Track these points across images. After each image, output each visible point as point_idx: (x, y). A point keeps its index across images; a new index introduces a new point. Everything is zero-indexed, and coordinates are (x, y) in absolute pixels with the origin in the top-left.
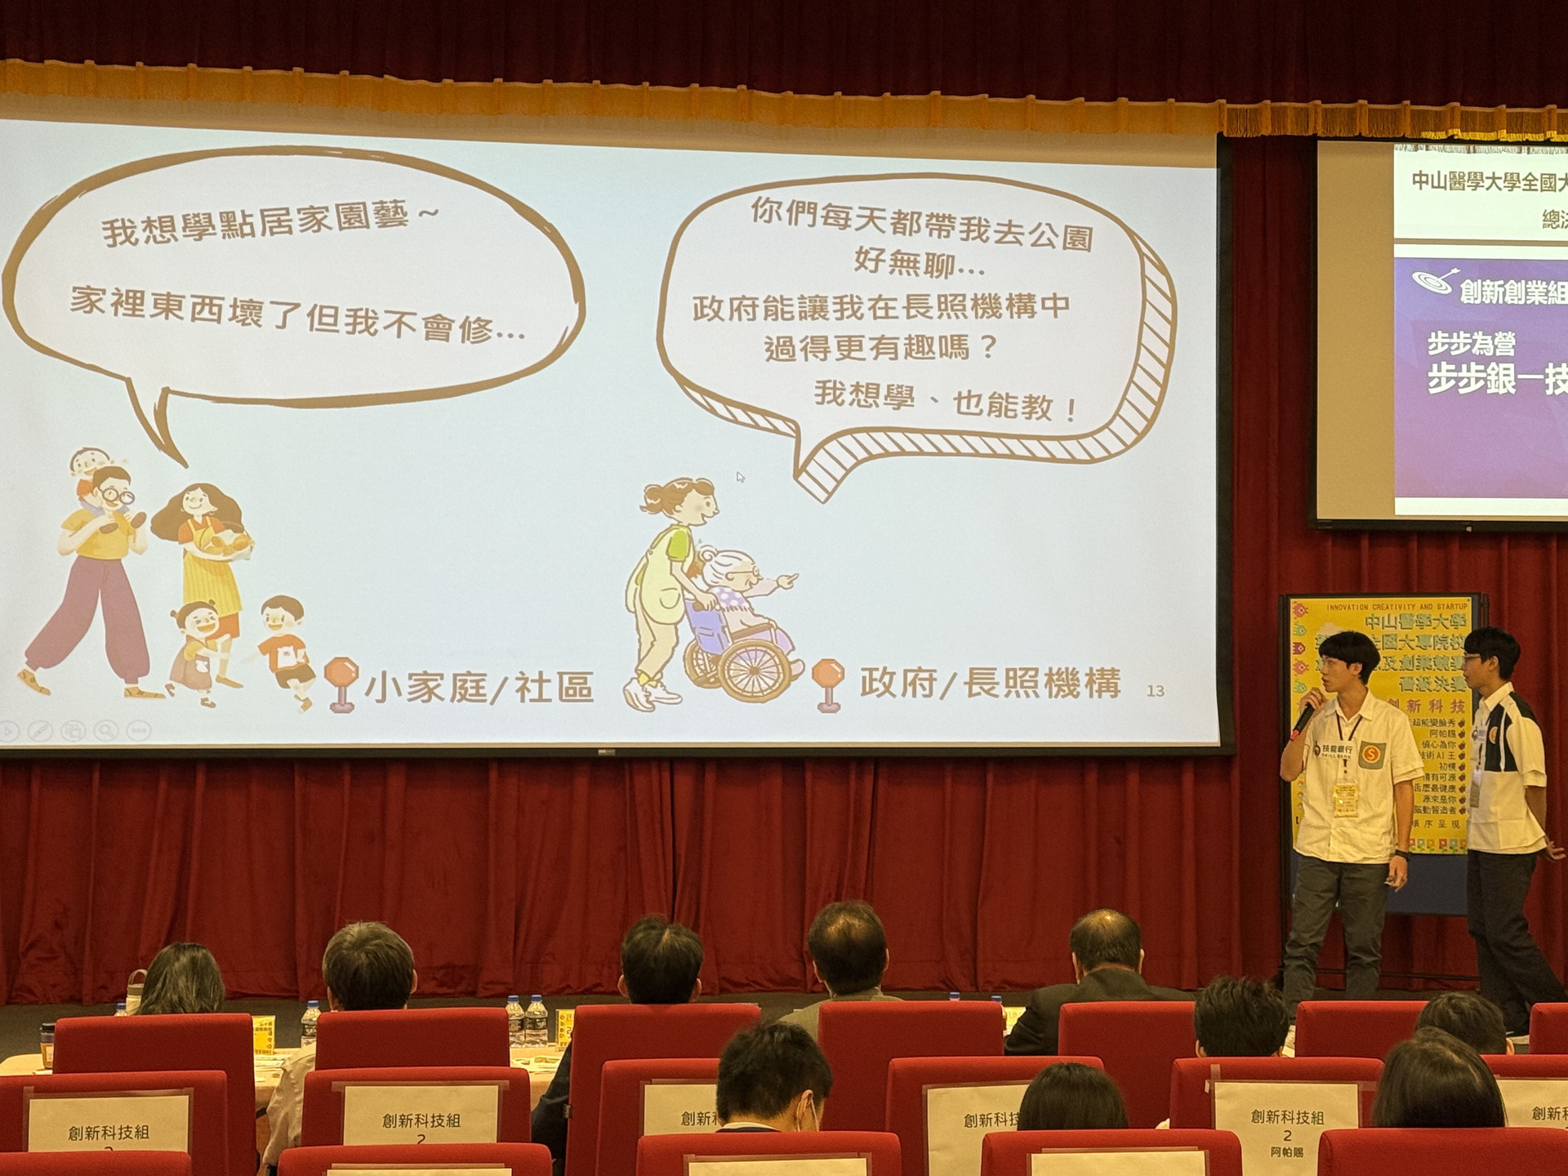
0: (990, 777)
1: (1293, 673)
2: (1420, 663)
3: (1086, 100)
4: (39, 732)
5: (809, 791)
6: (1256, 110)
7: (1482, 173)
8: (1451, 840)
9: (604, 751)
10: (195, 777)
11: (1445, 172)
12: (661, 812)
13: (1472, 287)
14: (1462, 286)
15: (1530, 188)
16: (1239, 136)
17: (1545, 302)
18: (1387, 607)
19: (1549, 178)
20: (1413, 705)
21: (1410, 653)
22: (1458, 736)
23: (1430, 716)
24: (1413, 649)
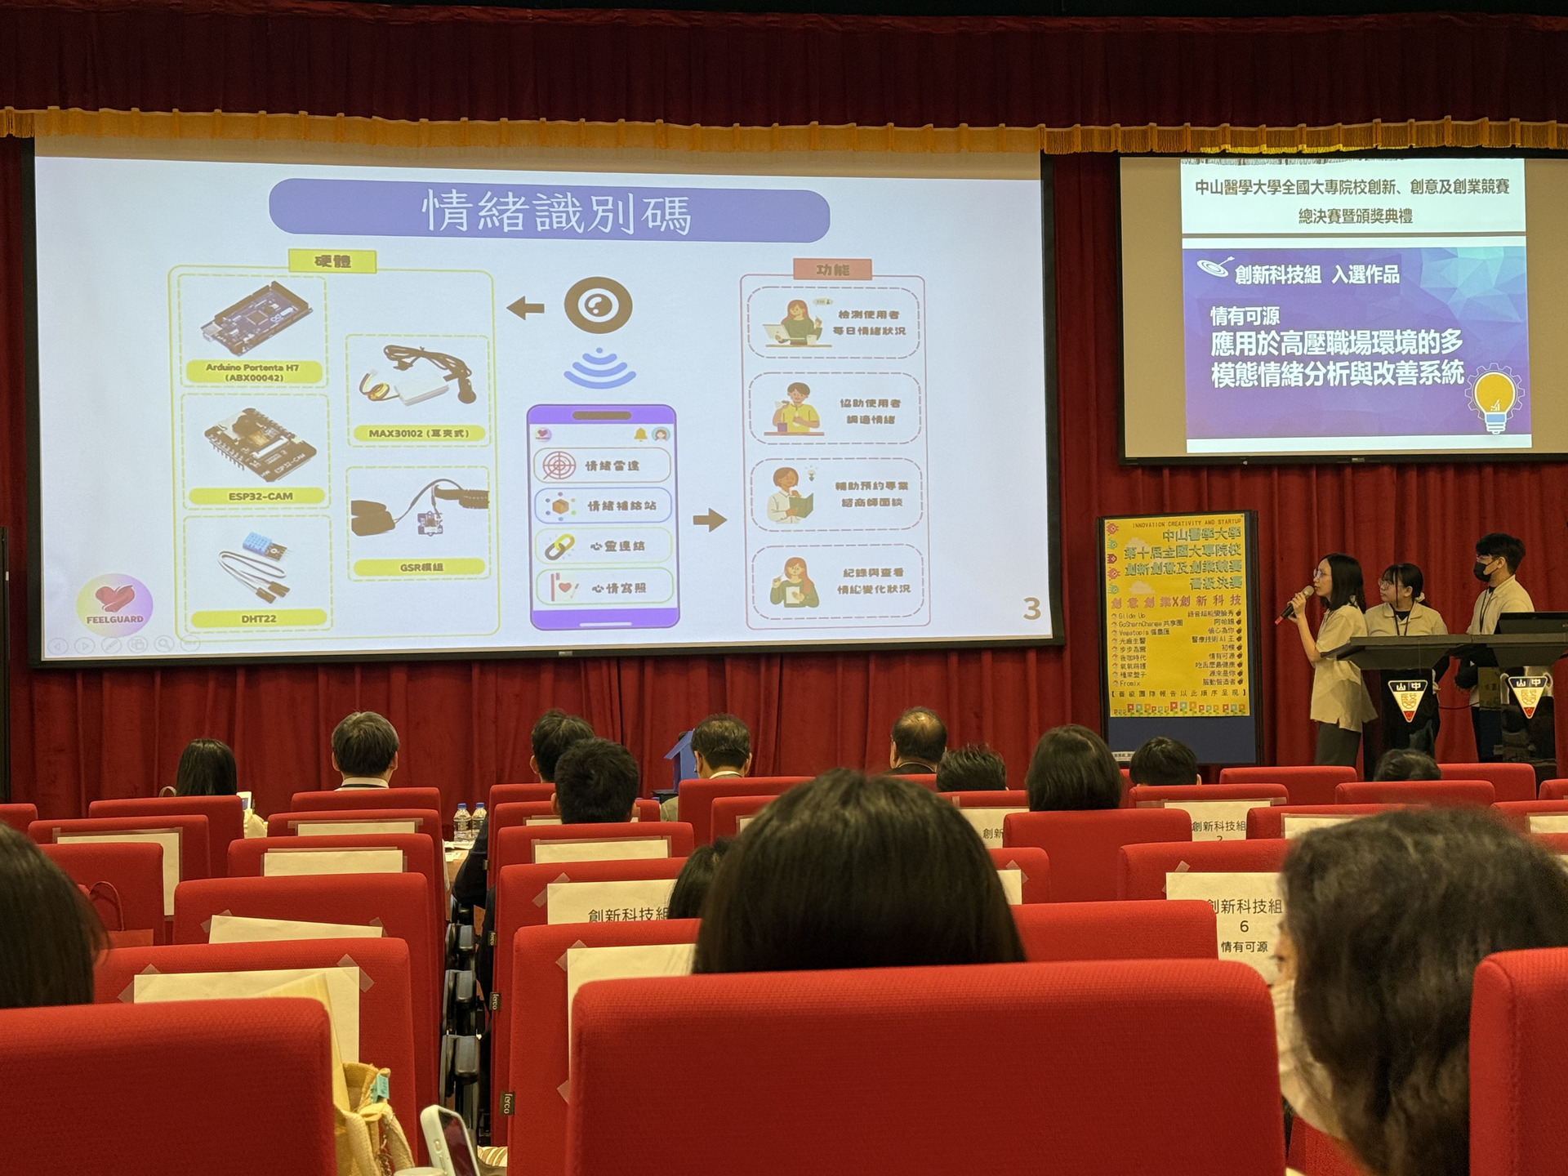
0: (872, 666)
1: (1107, 578)
2: (1207, 567)
3: (934, 127)
4: (110, 646)
5: (728, 681)
6: (1070, 133)
10: (236, 680)
11: (1221, 180)
12: (611, 702)
13: (1244, 271)
14: (1237, 271)
15: (1289, 191)
16: (1052, 153)
17: (1302, 282)
18: (1180, 524)
19: (1304, 184)
20: (1201, 601)
21: (1198, 560)
22: (1236, 624)
23: (1214, 609)
24: (1200, 556)
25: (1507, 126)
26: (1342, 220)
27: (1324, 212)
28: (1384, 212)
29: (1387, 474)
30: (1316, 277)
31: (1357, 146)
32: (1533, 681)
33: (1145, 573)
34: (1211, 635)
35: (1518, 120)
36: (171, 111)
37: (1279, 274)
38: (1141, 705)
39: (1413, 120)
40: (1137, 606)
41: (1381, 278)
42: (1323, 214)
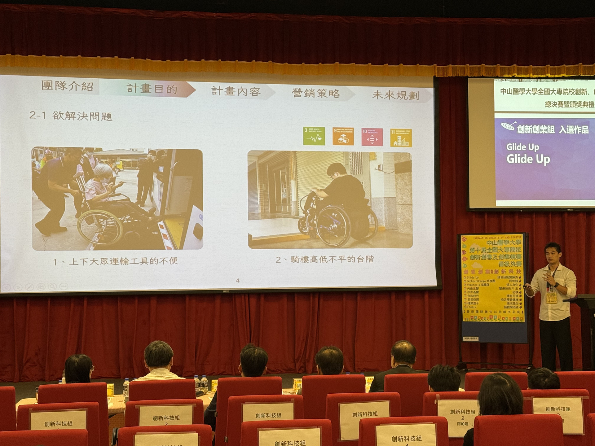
0: (359, 298)
1: (462, 261)
2: (506, 257)
3: (389, 65)
4: (29, 288)
5: (296, 304)
6: (446, 68)
8: (517, 318)
9: (225, 291)
10: (83, 302)
11: (512, 88)
12: (246, 312)
13: (521, 128)
14: (518, 127)
15: (541, 93)
16: (441, 76)
17: (546, 133)
18: (494, 238)
19: (547, 90)
20: (503, 271)
21: (502, 254)
22: (519, 282)
23: (509, 275)
24: (503, 252)
26: (564, 106)
27: (556, 102)
28: (582, 103)
29: (582, 217)
30: (552, 130)
31: (571, 75)
33: (479, 259)
34: (508, 287)
36: (59, 56)
37: (537, 129)
38: (477, 317)
40: (475, 273)
41: (580, 131)
42: (556, 103)
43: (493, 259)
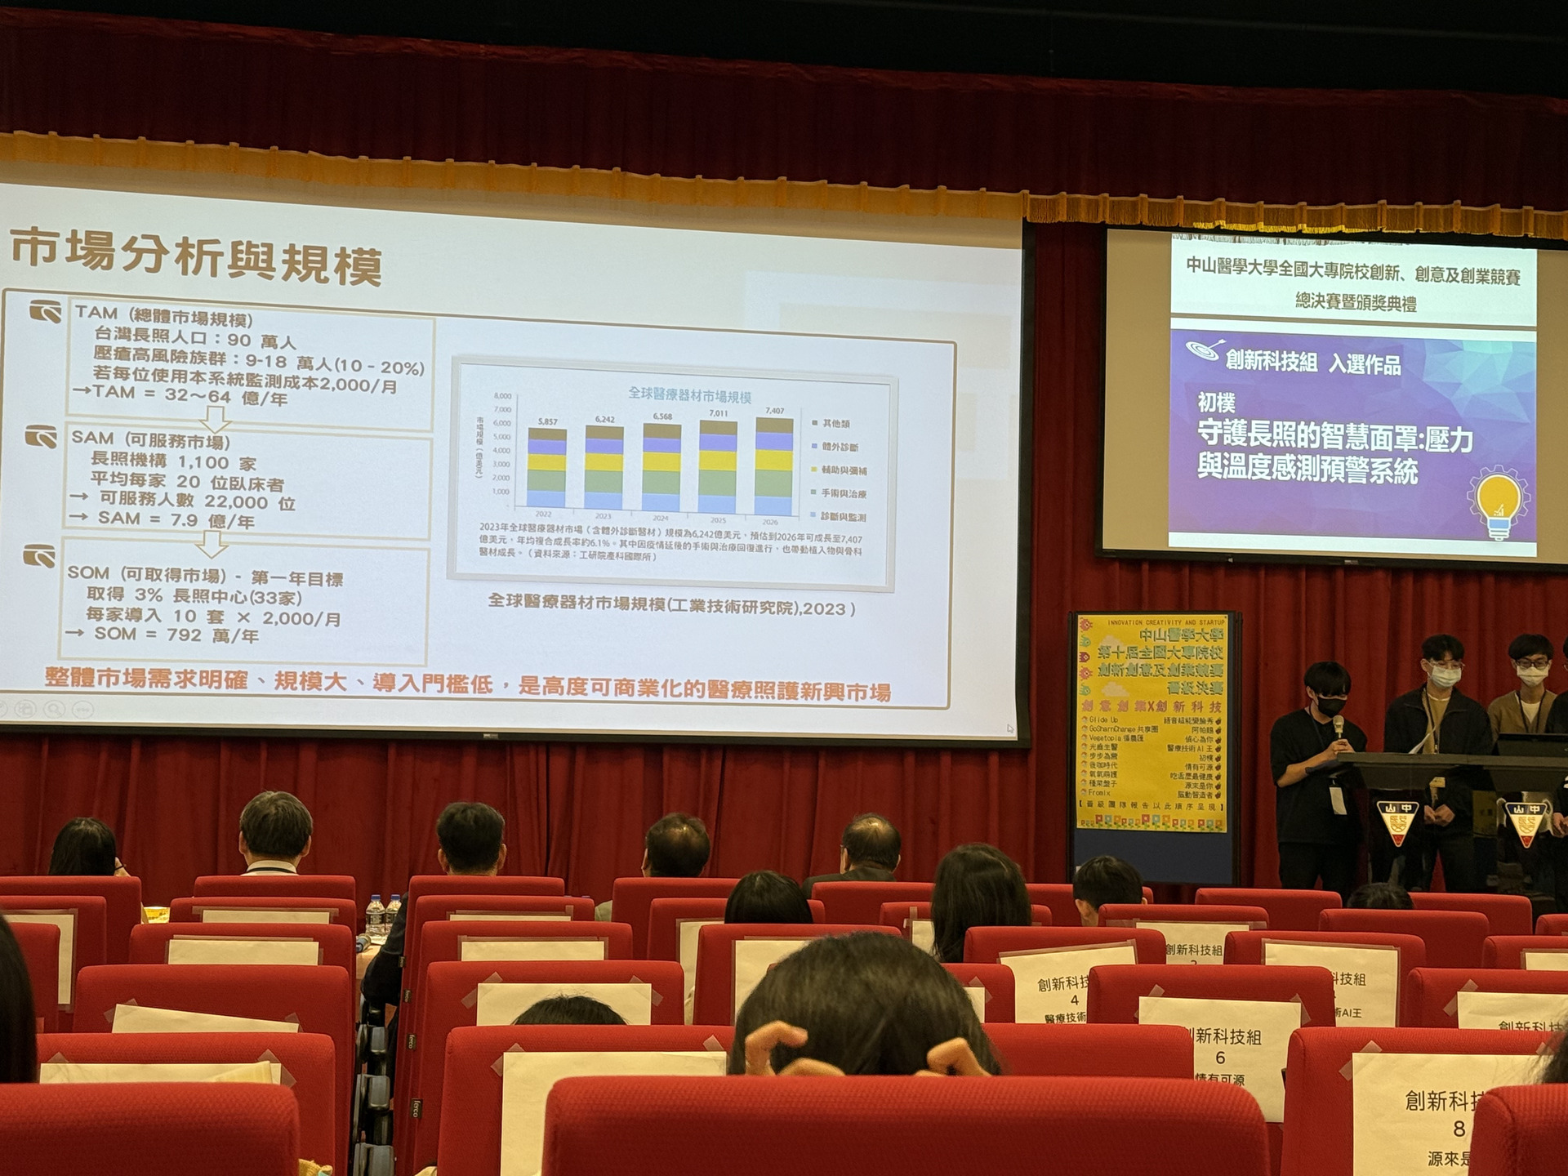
0: (822, 763)
1: (1079, 678)
2: (1186, 670)
3: (910, 188)
6: (1054, 201)
7: (1245, 260)
8: (1208, 821)
9: (489, 735)
10: (130, 753)
11: (1214, 258)
12: (537, 792)
13: (1236, 356)
14: (1228, 354)
15: (1286, 273)
16: (1040, 221)
17: (1297, 370)
18: (1158, 623)
19: (1302, 265)
20: (1178, 706)
21: (1176, 662)
22: (1215, 733)
23: (1192, 716)
24: (1179, 658)
25: (1521, 214)
26: (1341, 305)
27: (1323, 296)
28: (1386, 300)
29: (1381, 577)
30: (1312, 365)
31: (1361, 228)
32: (1531, 807)
33: (1120, 674)
34: (1189, 744)
35: (1531, 208)
36: (92, 137)
37: (1273, 359)
38: (1110, 817)
39: (1420, 203)
40: (1110, 710)
41: (1381, 369)
42: (1321, 299)
43: (1154, 674)
